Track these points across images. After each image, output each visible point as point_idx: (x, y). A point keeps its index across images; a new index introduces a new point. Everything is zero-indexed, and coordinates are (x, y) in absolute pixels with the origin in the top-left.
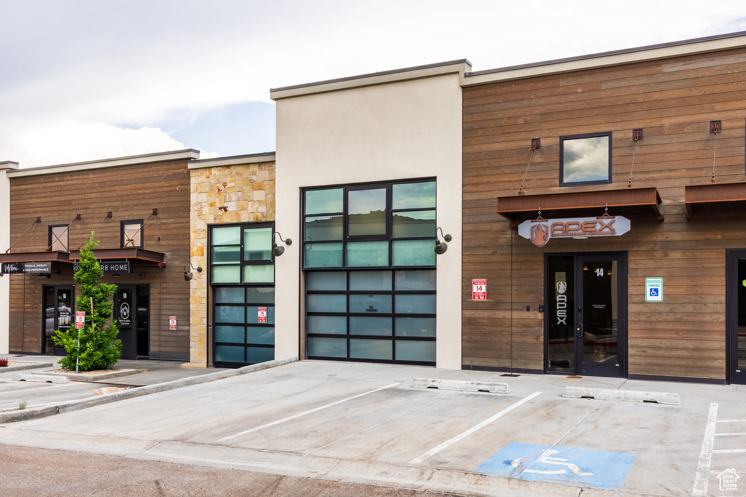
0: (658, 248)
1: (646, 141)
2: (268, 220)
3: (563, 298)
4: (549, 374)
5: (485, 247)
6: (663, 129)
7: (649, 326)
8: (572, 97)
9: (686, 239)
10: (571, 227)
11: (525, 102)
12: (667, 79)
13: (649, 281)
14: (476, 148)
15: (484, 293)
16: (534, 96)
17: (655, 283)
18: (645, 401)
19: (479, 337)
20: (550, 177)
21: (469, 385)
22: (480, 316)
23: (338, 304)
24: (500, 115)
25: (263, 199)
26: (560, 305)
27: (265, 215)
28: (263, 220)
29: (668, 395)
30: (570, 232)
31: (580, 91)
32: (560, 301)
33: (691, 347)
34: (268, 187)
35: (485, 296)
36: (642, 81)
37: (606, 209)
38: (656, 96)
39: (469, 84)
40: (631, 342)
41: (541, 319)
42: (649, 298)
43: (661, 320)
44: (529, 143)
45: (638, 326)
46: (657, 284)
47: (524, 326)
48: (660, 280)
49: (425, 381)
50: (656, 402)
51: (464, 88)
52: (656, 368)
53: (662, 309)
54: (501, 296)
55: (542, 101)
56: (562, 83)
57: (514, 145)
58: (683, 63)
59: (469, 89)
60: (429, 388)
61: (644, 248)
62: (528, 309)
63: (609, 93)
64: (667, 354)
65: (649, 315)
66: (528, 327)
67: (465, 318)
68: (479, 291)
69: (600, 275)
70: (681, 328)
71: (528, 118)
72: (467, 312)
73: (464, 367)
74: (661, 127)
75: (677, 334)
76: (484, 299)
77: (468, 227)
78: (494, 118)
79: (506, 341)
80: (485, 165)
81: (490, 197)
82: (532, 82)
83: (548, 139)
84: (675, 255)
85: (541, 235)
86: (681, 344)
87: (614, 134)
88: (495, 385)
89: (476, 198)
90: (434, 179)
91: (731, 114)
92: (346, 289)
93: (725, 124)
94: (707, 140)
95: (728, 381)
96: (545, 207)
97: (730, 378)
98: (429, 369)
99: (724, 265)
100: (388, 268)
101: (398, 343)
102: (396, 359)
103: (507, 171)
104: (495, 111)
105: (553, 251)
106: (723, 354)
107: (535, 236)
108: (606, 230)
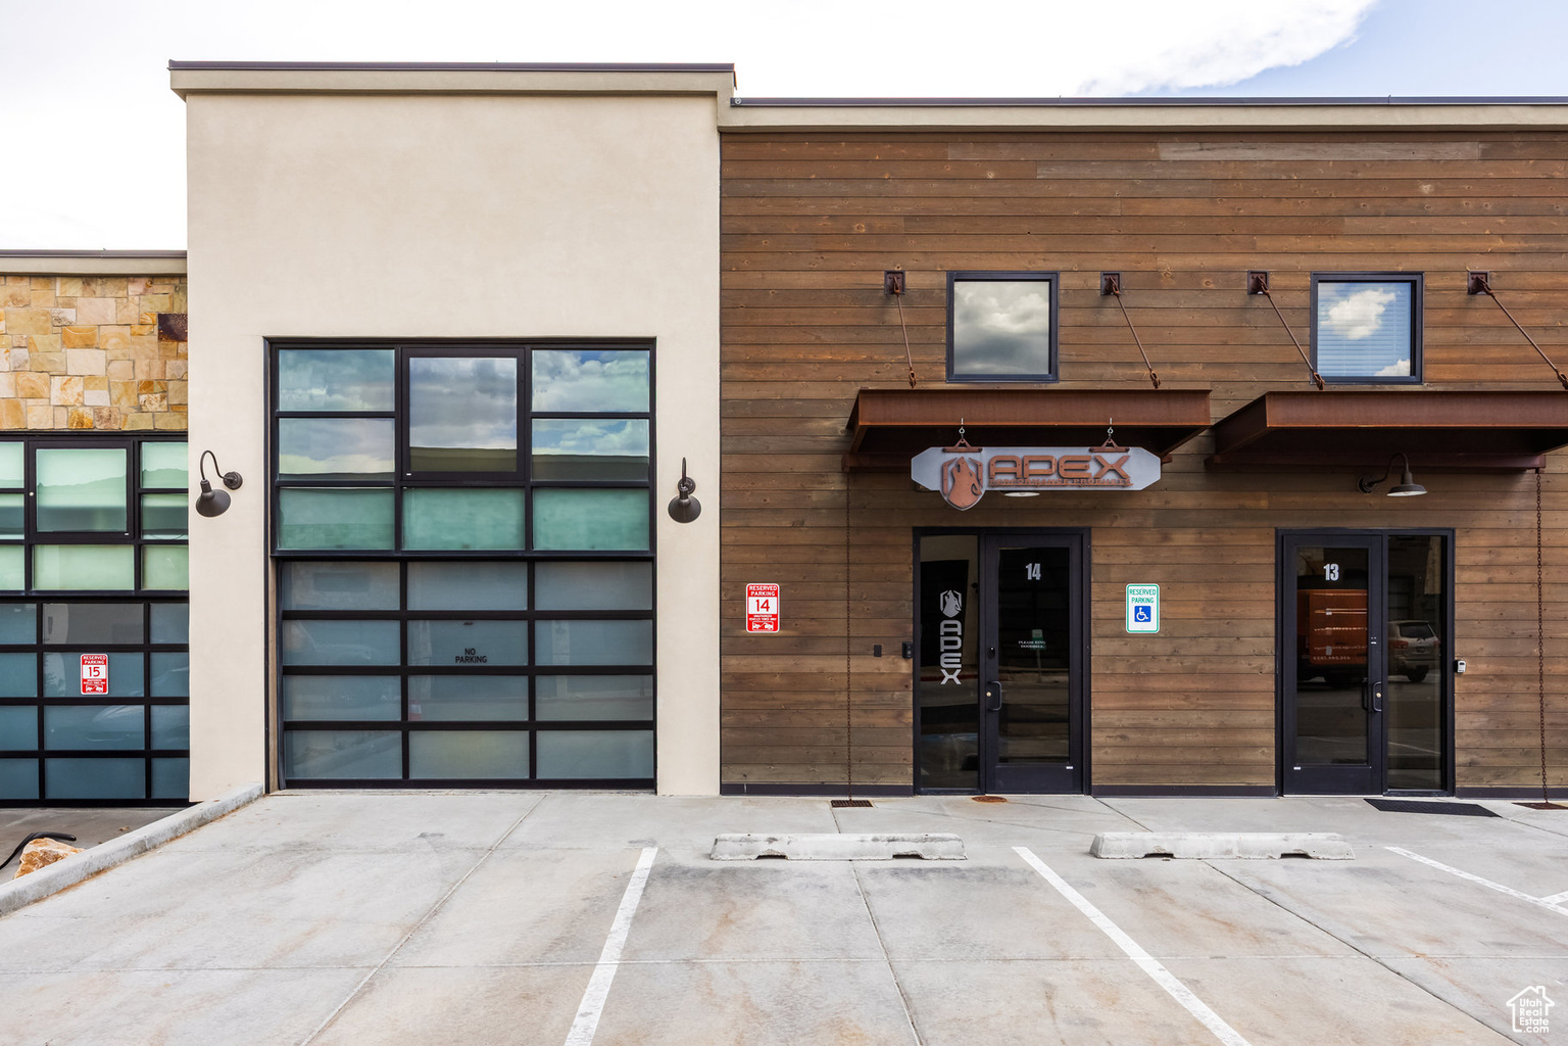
0: (1150, 522)
1: (1128, 299)
2: (116, 427)
3: (955, 626)
4: (926, 794)
5: (777, 511)
6: (1160, 277)
7: (1132, 684)
8: (975, 188)
9: (1202, 507)
10: (1033, 467)
11: (870, 186)
12: (1168, 174)
13: (1132, 592)
14: (754, 280)
15: (774, 616)
16: (892, 173)
17: (1143, 595)
18: (1284, 856)
19: (764, 717)
20: (926, 359)
21: (869, 844)
22: (765, 670)
23: (377, 645)
24: (811, 210)
25: (98, 369)
26: (947, 643)
27: (105, 413)
28: (100, 427)
30: (1031, 478)
31: (991, 175)
32: (947, 634)
33: (1212, 725)
34: (114, 341)
35: (775, 622)
36: (1118, 171)
37: (1110, 431)
38: (1146, 208)
39: (742, 125)
40: (1097, 718)
41: (908, 674)
42: (1133, 626)
43: (1156, 671)
44: (880, 280)
45: (1112, 684)
46: (1149, 596)
47: (869, 690)
48: (1155, 588)
49: (747, 840)
50: (1304, 855)
51: (727, 135)
52: (1146, 770)
53: (1158, 648)
54: (813, 623)
55: (910, 188)
56: (952, 153)
57: (845, 280)
58: (1198, 146)
59: (738, 136)
60: (760, 857)
61: (1121, 522)
62: (878, 652)
63: (1053, 188)
64: (1167, 740)
65: (1133, 660)
66: (879, 691)
67: (726, 674)
68: (763, 611)
69: (1034, 578)
70: (1192, 686)
71: (878, 224)
72: (733, 661)
73: (727, 789)
74: (1156, 272)
75: (1187, 698)
76: (775, 629)
77: (735, 463)
78: (799, 213)
79: (826, 724)
80: (778, 320)
81: (787, 394)
82: (885, 142)
83: (921, 275)
84: (1184, 538)
85: (966, 481)
86: (1194, 718)
87: (1062, 275)
88: (932, 840)
89: (754, 395)
90: (647, 344)
91: (1286, 262)
92: (396, 607)
93: (1275, 281)
94: (1244, 309)
95: (1281, 789)
96: (971, 420)
97: (1284, 784)
98: (642, 797)
99: (1273, 560)
100: (520, 555)
101: (544, 738)
102: (538, 777)
103: (826, 337)
104: (799, 198)
105: (933, 524)
106: (1270, 738)
107: (950, 484)
108: (1111, 477)
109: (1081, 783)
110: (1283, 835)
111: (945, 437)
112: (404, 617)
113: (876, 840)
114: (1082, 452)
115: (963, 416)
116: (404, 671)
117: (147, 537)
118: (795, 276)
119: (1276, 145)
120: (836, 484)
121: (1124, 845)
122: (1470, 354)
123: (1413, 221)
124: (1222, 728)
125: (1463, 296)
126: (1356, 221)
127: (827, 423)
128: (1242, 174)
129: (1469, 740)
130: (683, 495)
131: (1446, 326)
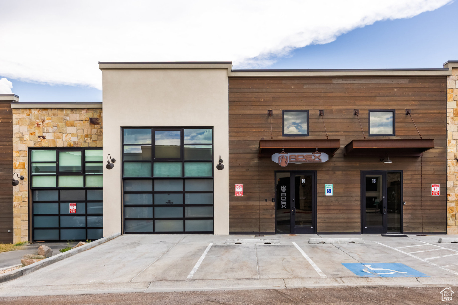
0: (331, 169)
1: (325, 116)
2: (79, 146)
3: (285, 194)
4: (278, 234)
5: (242, 167)
6: (333, 111)
7: (327, 208)
8: (289, 90)
9: (343, 165)
10: (299, 157)
11: (264, 90)
12: (334, 87)
13: (327, 186)
14: (236, 112)
15: (242, 192)
16: (269, 87)
17: (329, 186)
18: (349, 243)
19: (239, 216)
20: (278, 131)
21: (259, 241)
22: (239, 205)
24: (250, 95)
25: (75, 132)
26: (283, 198)
27: (76, 143)
28: (75, 146)
29: (359, 239)
30: (299, 160)
31: (293, 87)
32: (283, 196)
33: (346, 217)
34: (78, 125)
35: (242, 194)
36: (323, 86)
37: (317, 149)
38: (330, 95)
39: (234, 76)
40: (318, 216)
41: (273, 206)
42: (327, 194)
43: (332, 204)
44: (266, 112)
45: (321, 208)
46: (330, 187)
47: (264, 210)
48: (332, 185)
50: (354, 243)
51: (230, 78)
52: (330, 228)
53: (333, 199)
54: (251, 193)
55: (273, 90)
56: (284, 82)
57: (258, 112)
59: (233, 79)
60: (235, 244)
61: (324, 169)
62: (266, 200)
63: (307, 90)
64: (335, 221)
65: (327, 202)
66: (267, 210)
67: (231, 206)
68: (239, 191)
69: (303, 183)
70: (341, 208)
71: (266, 99)
72: (232, 203)
73: (231, 233)
74: (332, 110)
75: (340, 211)
76: (242, 195)
77: (232, 156)
78: (247, 96)
79: (254, 218)
80: (242, 122)
82: (268, 79)
83: (276, 111)
84: (339, 173)
85: (284, 161)
86: (342, 216)
87: (310, 111)
88: (273, 240)
89: (237, 139)
90: (212, 127)
91: (362, 107)
92: (152, 190)
93: (360, 112)
94: (353, 118)
95: (362, 232)
96: (285, 147)
98: (210, 235)
99: (360, 178)
100: (181, 178)
101: (187, 222)
102: (186, 231)
103: (254, 126)
104: (247, 93)
105: (279, 170)
106: (359, 220)
107: (280, 161)
108: (317, 159)
109: (315, 231)
110: (349, 238)
111: (279, 151)
112: (153, 193)
113: (261, 240)
114: (311, 154)
115: (283, 146)
116: (153, 206)
117: (87, 174)
118: (246, 111)
119: (360, 80)
120: (256, 161)
121: (315, 241)
122: (406, 129)
123: (392, 98)
124: (348, 218)
125: (404, 115)
126: (379, 98)
127: (254, 146)
128: (352, 87)
129: (407, 221)
130: (220, 164)
131: (401, 122)
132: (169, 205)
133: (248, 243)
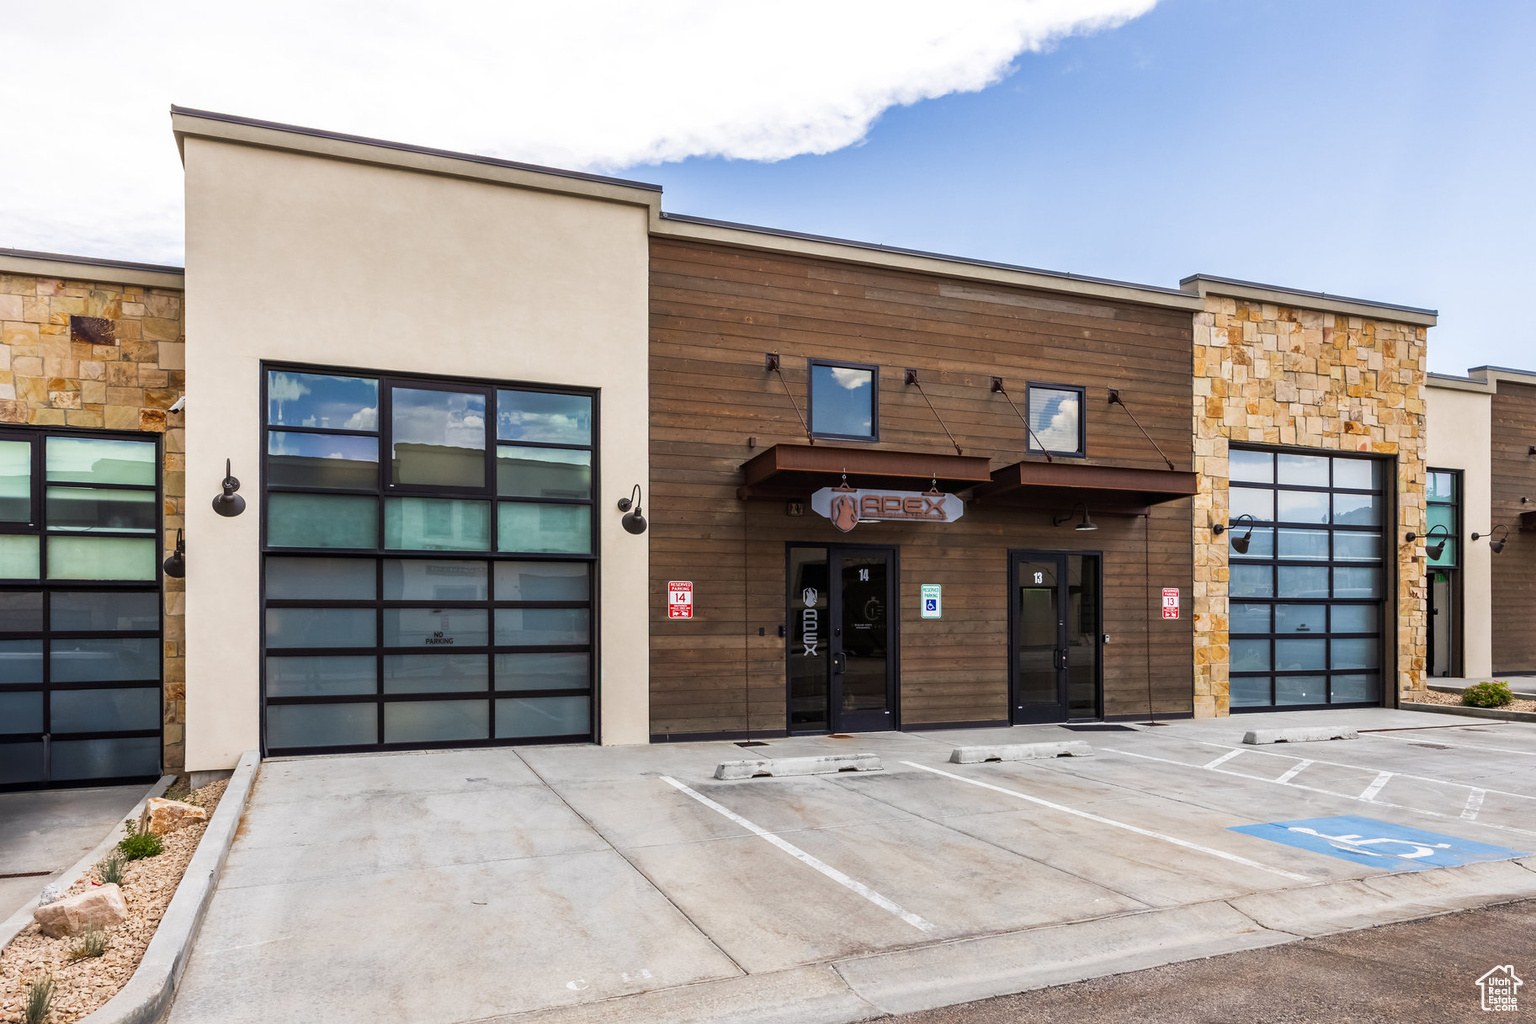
0: (935, 542)
1: (921, 388)
3: (813, 613)
4: (795, 736)
5: (690, 526)
6: (940, 375)
7: (924, 653)
8: (826, 300)
10: (889, 504)
11: (756, 290)
12: (944, 305)
13: (925, 590)
14: (673, 350)
15: (689, 606)
16: (771, 282)
17: (931, 591)
18: (1059, 756)
19: (681, 683)
20: (795, 419)
22: (682, 646)
23: (359, 629)
24: (715, 302)
26: (808, 626)
29: (1080, 744)
31: (836, 293)
32: (808, 619)
35: (690, 610)
36: (915, 300)
37: (934, 482)
38: (932, 327)
39: (667, 233)
40: (904, 678)
41: (783, 649)
42: (926, 614)
43: (939, 644)
44: (763, 360)
45: (913, 653)
46: (935, 593)
47: (756, 661)
48: (938, 587)
49: (744, 765)
50: (1069, 755)
51: (655, 239)
52: (934, 712)
53: (941, 628)
54: (717, 611)
55: (783, 295)
56: (812, 273)
57: (738, 357)
58: (961, 289)
59: (661, 241)
60: (754, 776)
61: (917, 542)
62: (762, 633)
63: (874, 306)
64: (946, 691)
65: (926, 637)
66: (762, 661)
67: (654, 650)
68: (680, 602)
69: (864, 580)
70: (960, 654)
71: (762, 318)
72: (659, 640)
73: (655, 738)
74: (938, 371)
75: (958, 662)
76: (690, 615)
77: (659, 489)
78: (705, 303)
80: (690, 383)
81: (698, 439)
82: (767, 259)
83: (791, 358)
84: (955, 553)
86: (962, 676)
87: (881, 368)
88: (862, 758)
89: (673, 437)
90: (594, 393)
91: (1012, 372)
92: (373, 597)
93: (1006, 384)
94: (989, 401)
95: (1011, 722)
96: (850, 470)
97: (1014, 718)
98: (589, 749)
99: (1006, 570)
100: (488, 555)
101: (501, 705)
102: (496, 737)
103: (726, 399)
104: (706, 292)
105: (798, 540)
106: (1005, 688)
107: (837, 514)
108: (934, 513)
109: (895, 724)
110: (1057, 743)
111: (833, 480)
112: (380, 606)
113: (827, 760)
114: (917, 495)
115: (845, 467)
116: (380, 652)
117: (54, 528)
118: (703, 350)
119: (1005, 294)
120: (732, 508)
121: (973, 754)
122: (1110, 441)
123: (1080, 353)
124: (979, 682)
125: (1105, 404)
126: (1050, 350)
127: (726, 462)
128: (988, 312)
129: (1112, 685)
131: (1097, 422)
132: (439, 648)
133: (791, 771)
